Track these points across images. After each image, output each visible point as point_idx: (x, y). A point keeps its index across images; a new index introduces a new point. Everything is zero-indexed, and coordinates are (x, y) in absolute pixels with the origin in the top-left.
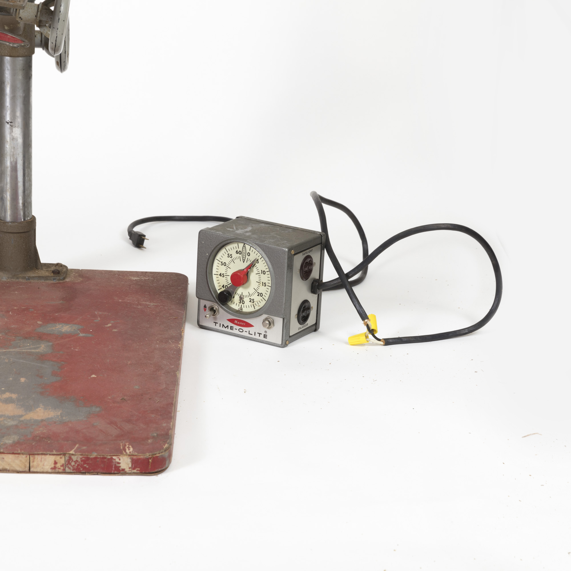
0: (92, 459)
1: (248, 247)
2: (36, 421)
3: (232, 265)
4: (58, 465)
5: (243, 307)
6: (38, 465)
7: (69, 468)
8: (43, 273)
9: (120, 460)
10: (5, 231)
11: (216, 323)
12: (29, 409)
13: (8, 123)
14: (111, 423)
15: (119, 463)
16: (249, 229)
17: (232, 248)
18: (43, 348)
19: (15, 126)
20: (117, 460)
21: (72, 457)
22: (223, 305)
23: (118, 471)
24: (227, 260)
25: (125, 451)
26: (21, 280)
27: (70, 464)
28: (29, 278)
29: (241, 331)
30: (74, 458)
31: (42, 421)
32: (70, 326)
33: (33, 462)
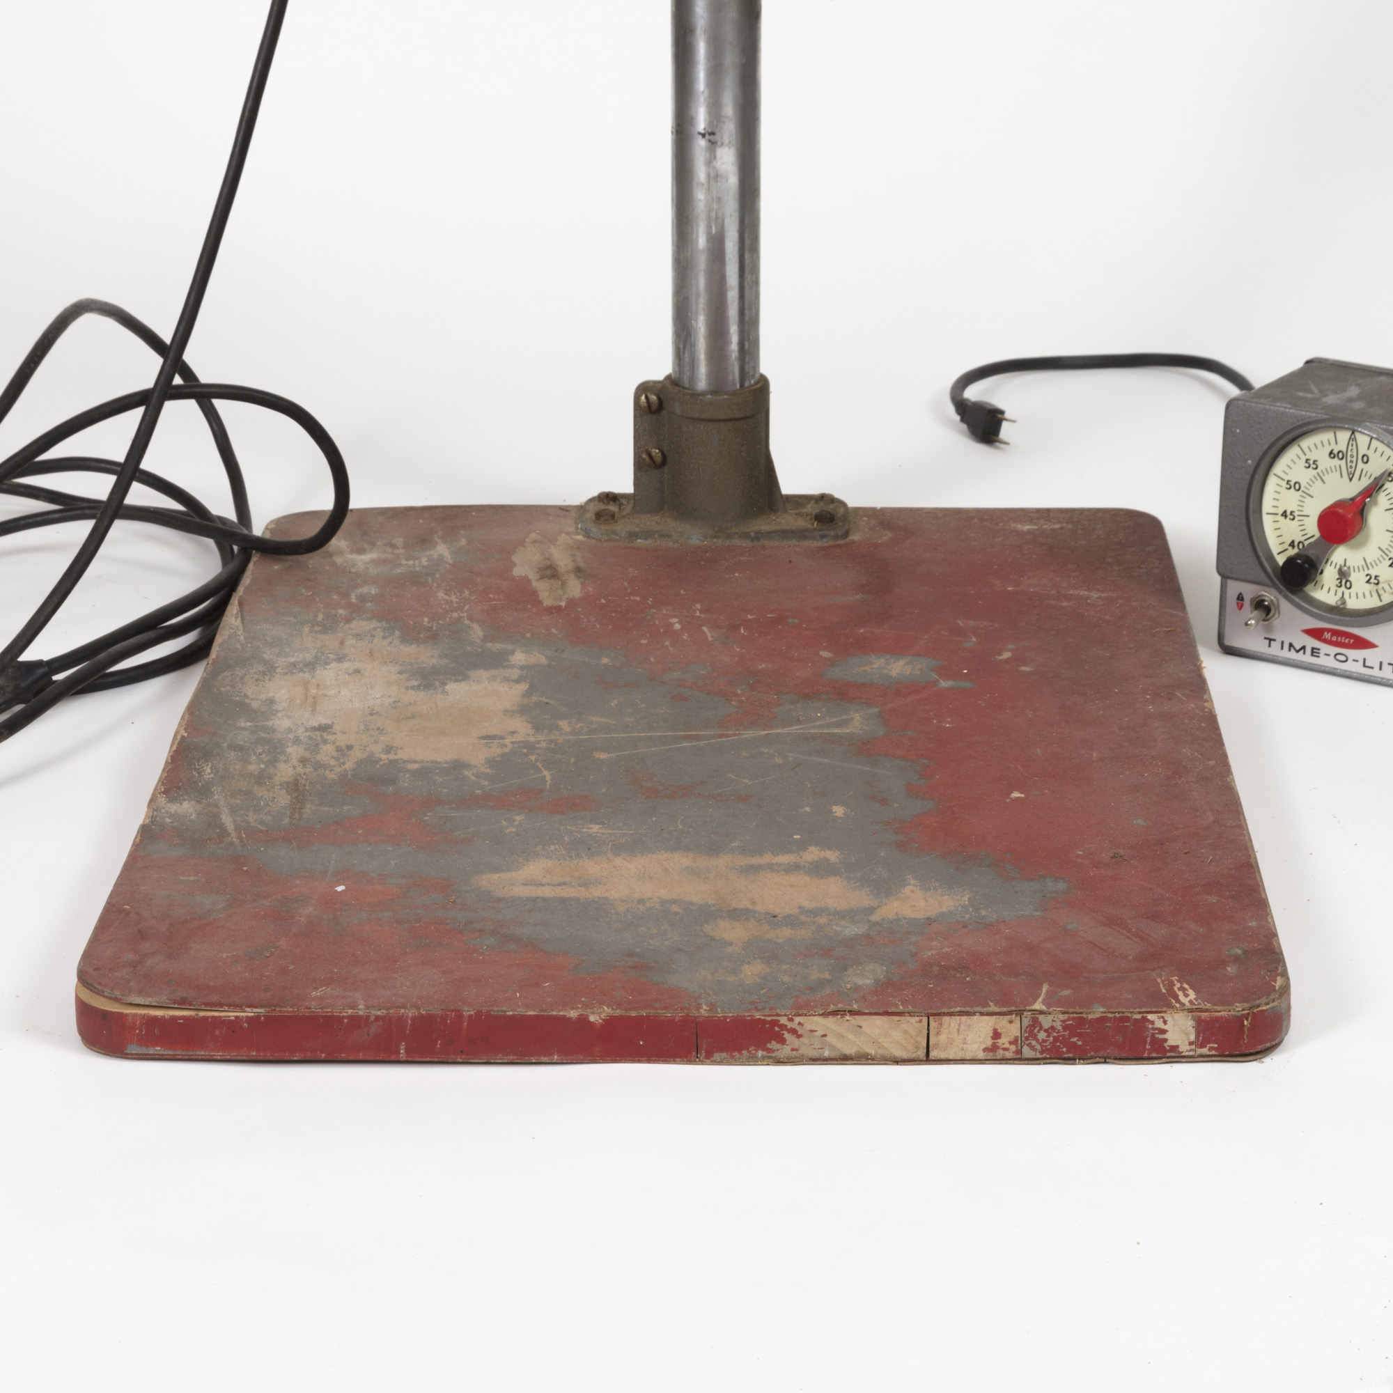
0: (1091, 1022)
1: (1362, 440)
2: (913, 921)
3: (1317, 488)
4: (1004, 1041)
5: (1346, 596)
6: (951, 1042)
7: (1033, 1048)
8: (789, 520)
9: (1165, 1022)
10: (696, 415)
11: (1270, 640)
12: (885, 889)
13: (703, 135)
14: (1111, 922)
15: (1164, 1032)
16: (1354, 391)
17: (1317, 445)
18: (858, 722)
19: (722, 144)
20: (1159, 1024)
21: (1041, 1018)
22: (1293, 592)
23: (1161, 1052)
24: (1302, 475)
25: (1178, 1001)
26: (737, 542)
27: (1035, 1037)
28: (759, 536)
29: (1343, 658)
30: (1046, 1022)
31: (930, 921)
32: (905, 661)
33: (938, 1034)
